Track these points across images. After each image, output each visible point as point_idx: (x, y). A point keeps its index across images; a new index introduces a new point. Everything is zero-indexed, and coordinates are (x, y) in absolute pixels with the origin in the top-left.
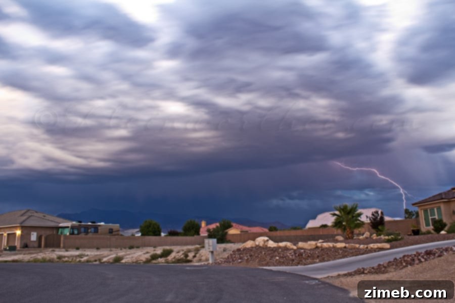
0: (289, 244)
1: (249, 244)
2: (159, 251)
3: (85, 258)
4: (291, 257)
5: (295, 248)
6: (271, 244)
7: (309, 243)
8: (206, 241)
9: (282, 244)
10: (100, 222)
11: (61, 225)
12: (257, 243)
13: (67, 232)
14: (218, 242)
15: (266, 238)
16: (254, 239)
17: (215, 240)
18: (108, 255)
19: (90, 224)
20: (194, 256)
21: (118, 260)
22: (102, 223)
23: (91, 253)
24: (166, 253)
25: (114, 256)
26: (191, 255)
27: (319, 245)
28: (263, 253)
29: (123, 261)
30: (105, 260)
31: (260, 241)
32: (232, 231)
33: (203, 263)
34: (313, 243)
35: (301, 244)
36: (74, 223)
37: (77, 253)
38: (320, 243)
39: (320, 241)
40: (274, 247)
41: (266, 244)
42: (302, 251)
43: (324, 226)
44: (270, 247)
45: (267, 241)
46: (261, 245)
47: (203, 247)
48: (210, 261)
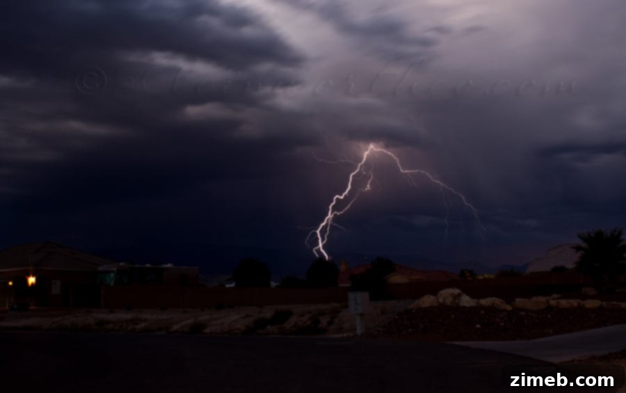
0: (497, 301)
1: (427, 301)
2: (268, 313)
3: (143, 325)
4: (502, 324)
5: (509, 308)
6: (466, 301)
7: (534, 299)
8: (351, 296)
9: (485, 302)
10: (166, 263)
11: (100, 269)
12: (441, 300)
13: (111, 279)
14: (372, 298)
15: (457, 291)
16: (435, 293)
17: (366, 295)
18: (181, 320)
19: (148, 265)
20: (330, 323)
21: (197, 328)
22: (169, 265)
23: (150, 317)
24: (281, 317)
25: (191, 321)
26: (324, 321)
27: (553, 303)
28: (453, 316)
29: (208, 330)
30: (175, 327)
31: (447, 294)
32: (396, 279)
33: (345, 335)
34: (542, 299)
35: (519, 302)
36: (122, 264)
37: (129, 316)
38: (554, 299)
39: (555, 296)
40: (471, 307)
41: (457, 301)
42: (523, 313)
43: (559, 270)
44: (465, 307)
45: (459, 295)
46: (449, 301)
47: (347, 307)
48: (359, 331)
